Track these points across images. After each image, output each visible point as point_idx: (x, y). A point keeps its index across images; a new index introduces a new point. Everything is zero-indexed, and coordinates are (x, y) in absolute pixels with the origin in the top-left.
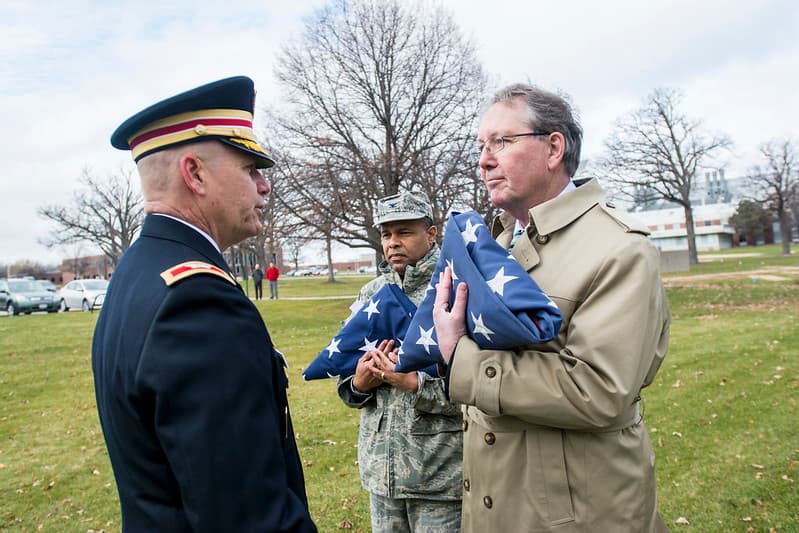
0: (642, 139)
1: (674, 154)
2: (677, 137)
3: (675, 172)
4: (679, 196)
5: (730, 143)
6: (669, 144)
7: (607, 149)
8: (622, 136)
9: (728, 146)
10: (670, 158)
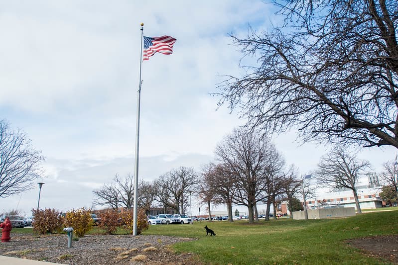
0: (333, 164)
1: (346, 169)
2: (346, 162)
3: (348, 176)
4: (350, 186)
5: (370, 164)
6: (344, 165)
7: (319, 167)
8: (326, 163)
9: (369, 166)
10: (345, 171)
